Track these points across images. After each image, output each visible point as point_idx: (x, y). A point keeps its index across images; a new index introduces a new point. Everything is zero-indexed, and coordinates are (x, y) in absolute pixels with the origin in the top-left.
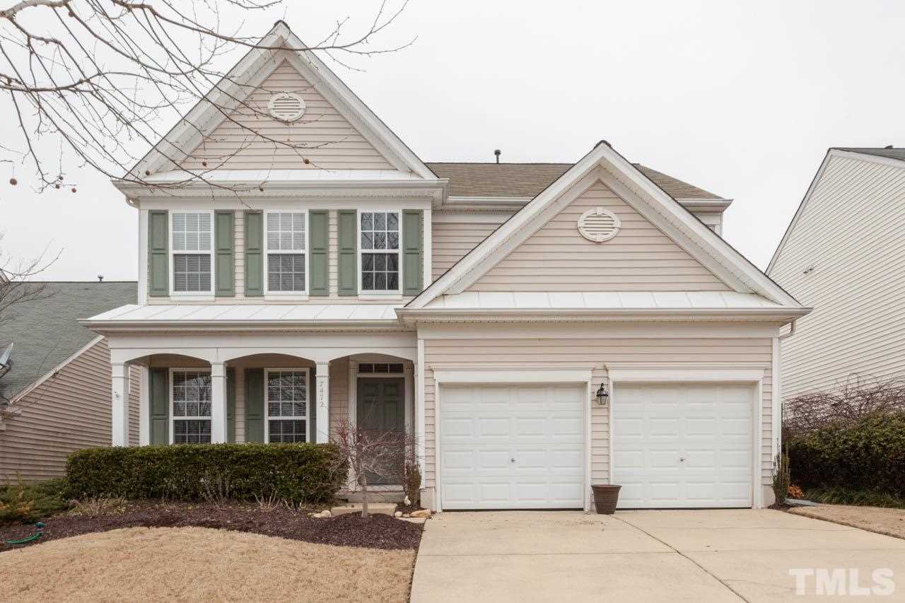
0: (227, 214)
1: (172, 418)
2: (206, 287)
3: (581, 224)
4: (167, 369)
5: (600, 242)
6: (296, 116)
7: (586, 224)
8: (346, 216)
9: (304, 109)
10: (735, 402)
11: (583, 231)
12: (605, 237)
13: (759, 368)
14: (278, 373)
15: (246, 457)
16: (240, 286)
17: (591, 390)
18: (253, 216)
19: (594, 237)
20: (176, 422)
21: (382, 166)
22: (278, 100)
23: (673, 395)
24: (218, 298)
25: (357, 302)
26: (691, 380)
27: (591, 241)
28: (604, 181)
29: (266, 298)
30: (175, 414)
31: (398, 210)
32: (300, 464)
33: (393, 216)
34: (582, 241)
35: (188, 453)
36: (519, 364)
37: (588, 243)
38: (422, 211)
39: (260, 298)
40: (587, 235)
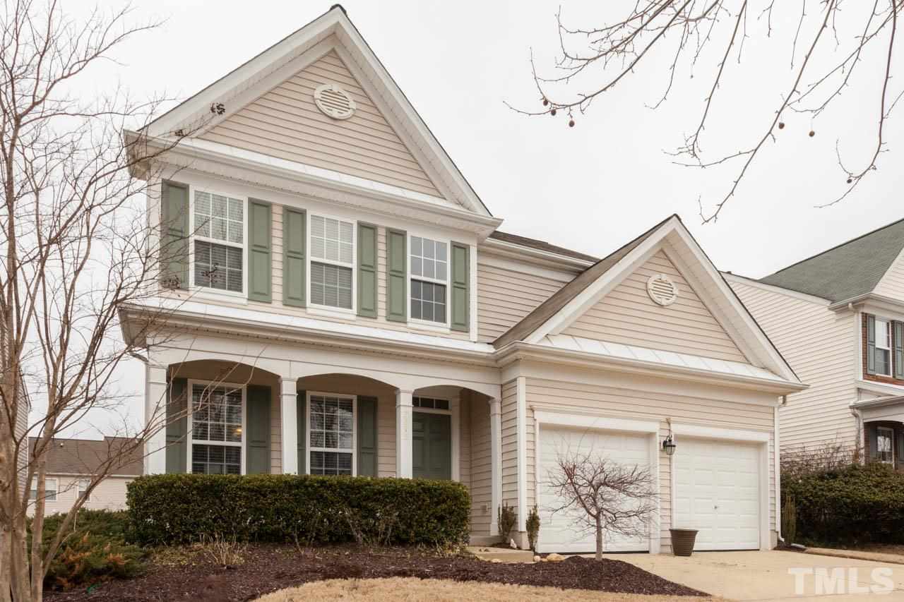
0: (265, 206)
1: (191, 442)
2: (239, 288)
3: (651, 286)
4: (186, 379)
5: (662, 305)
6: (345, 115)
7: (655, 287)
8: (396, 236)
9: (354, 110)
10: (745, 458)
11: (651, 293)
12: (668, 302)
13: (767, 432)
14: (322, 398)
15: (381, 493)
16: (277, 292)
17: (659, 440)
18: (295, 216)
19: (659, 300)
20: (195, 446)
21: (431, 192)
22: (325, 91)
23: (708, 449)
24: (250, 302)
25: (406, 330)
26: (718, 437)
27: (656, 303)
28: (666, 250)
29: (309, 311)
30: (195, 437)
31: (447, 241)
32: (438, 503)
33: (441, 246)
34: (650, 302)
35: (312, 486)
36: (604, 411)
37: (653, 304)
38: (469, 246)
39: (301, 310)
40: (655, 297)
